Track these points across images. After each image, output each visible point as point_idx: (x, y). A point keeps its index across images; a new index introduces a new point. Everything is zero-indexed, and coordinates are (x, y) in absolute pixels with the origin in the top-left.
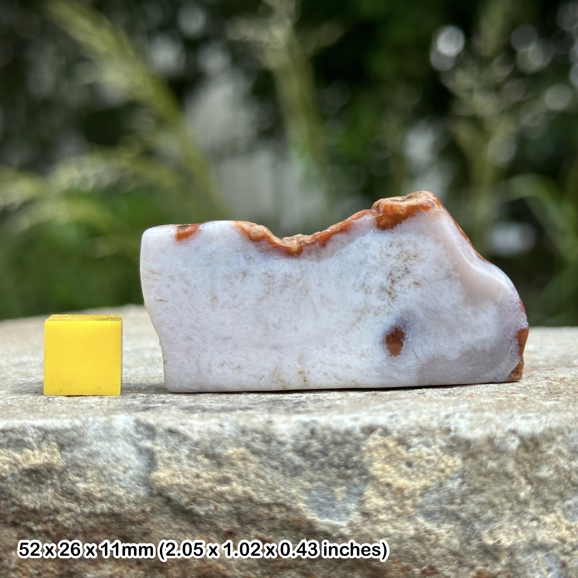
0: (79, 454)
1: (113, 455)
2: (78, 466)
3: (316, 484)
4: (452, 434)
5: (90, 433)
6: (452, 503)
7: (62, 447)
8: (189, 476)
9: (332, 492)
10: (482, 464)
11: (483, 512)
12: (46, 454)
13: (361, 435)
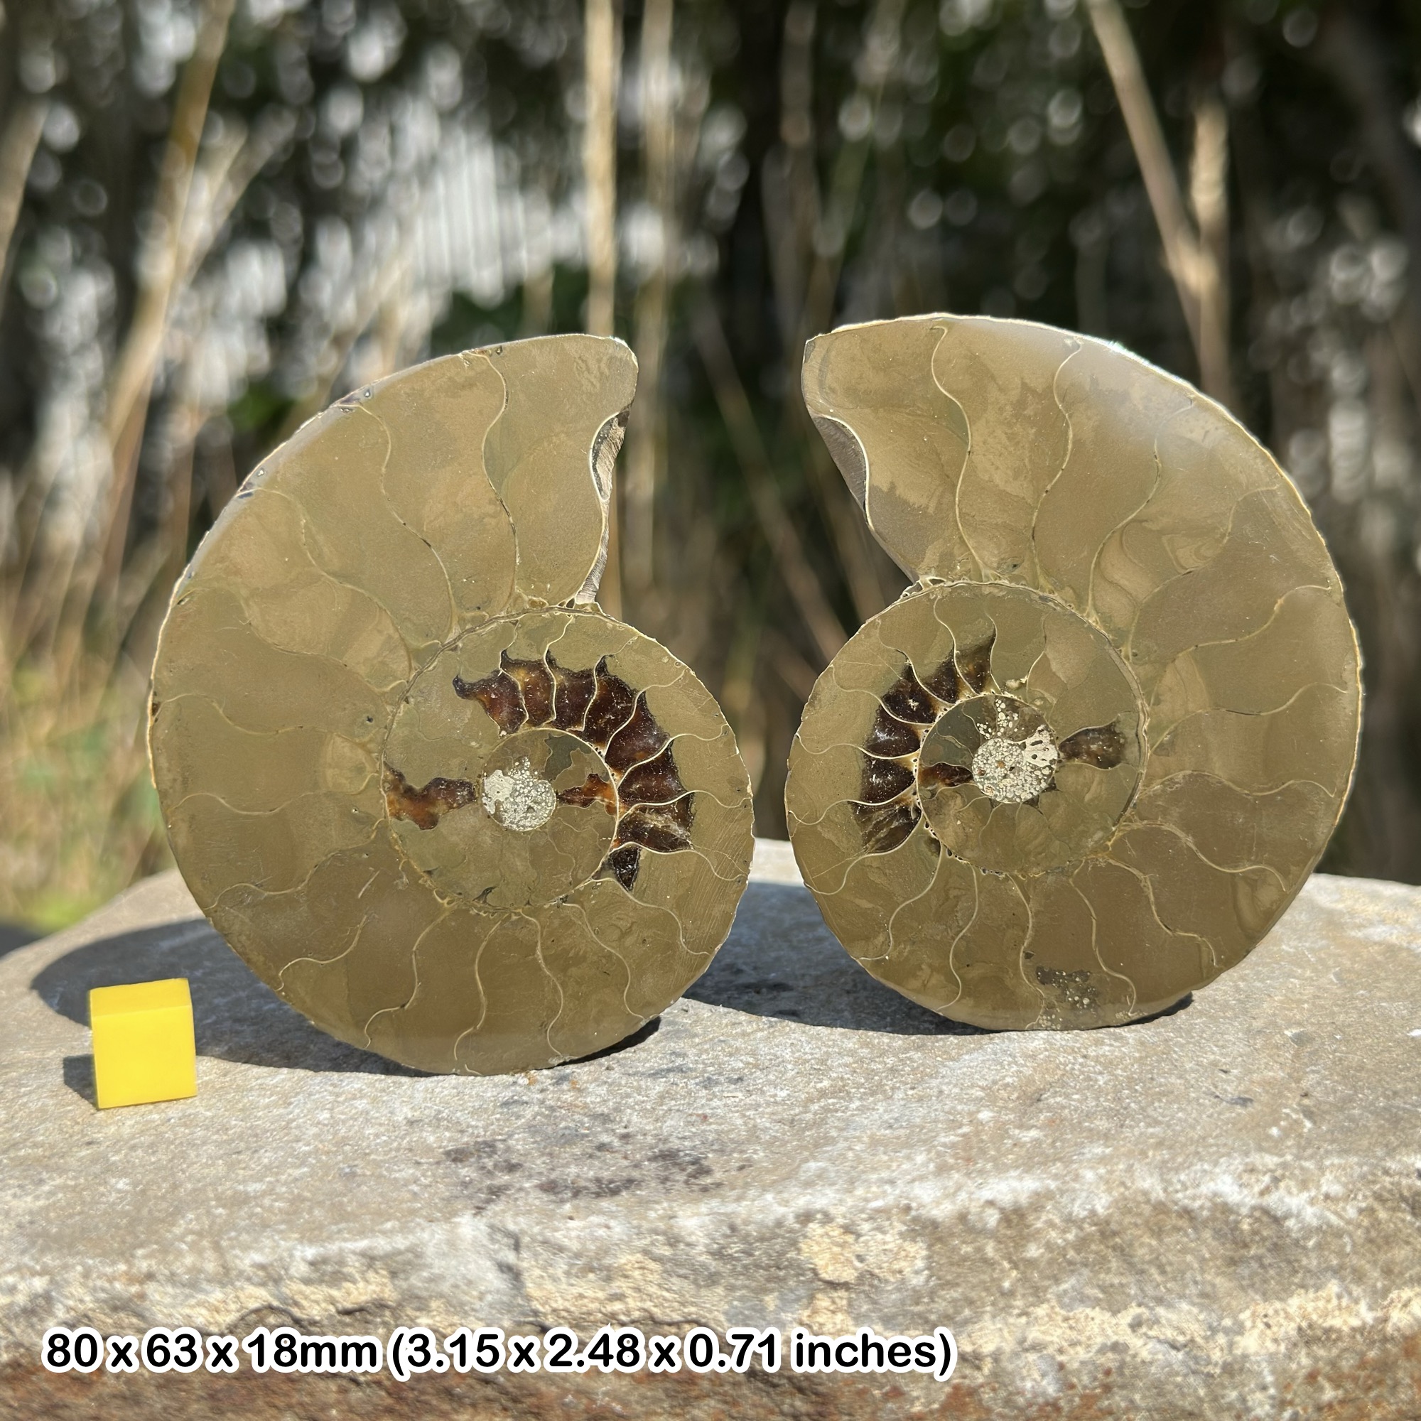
0: (416, 1281)
1: (464, 1277)
2: (418, 1297)
3: (738, 1294)
4: (913, 1213)
5: (430, 1250)
6: (917, 1304)
7: (394, 1274)
8: (569, 1297)
9: (761, 1301)
10: (955, 1250)
11: (958, 1312)
12: (373, 1287)
13: (797, 1226)
